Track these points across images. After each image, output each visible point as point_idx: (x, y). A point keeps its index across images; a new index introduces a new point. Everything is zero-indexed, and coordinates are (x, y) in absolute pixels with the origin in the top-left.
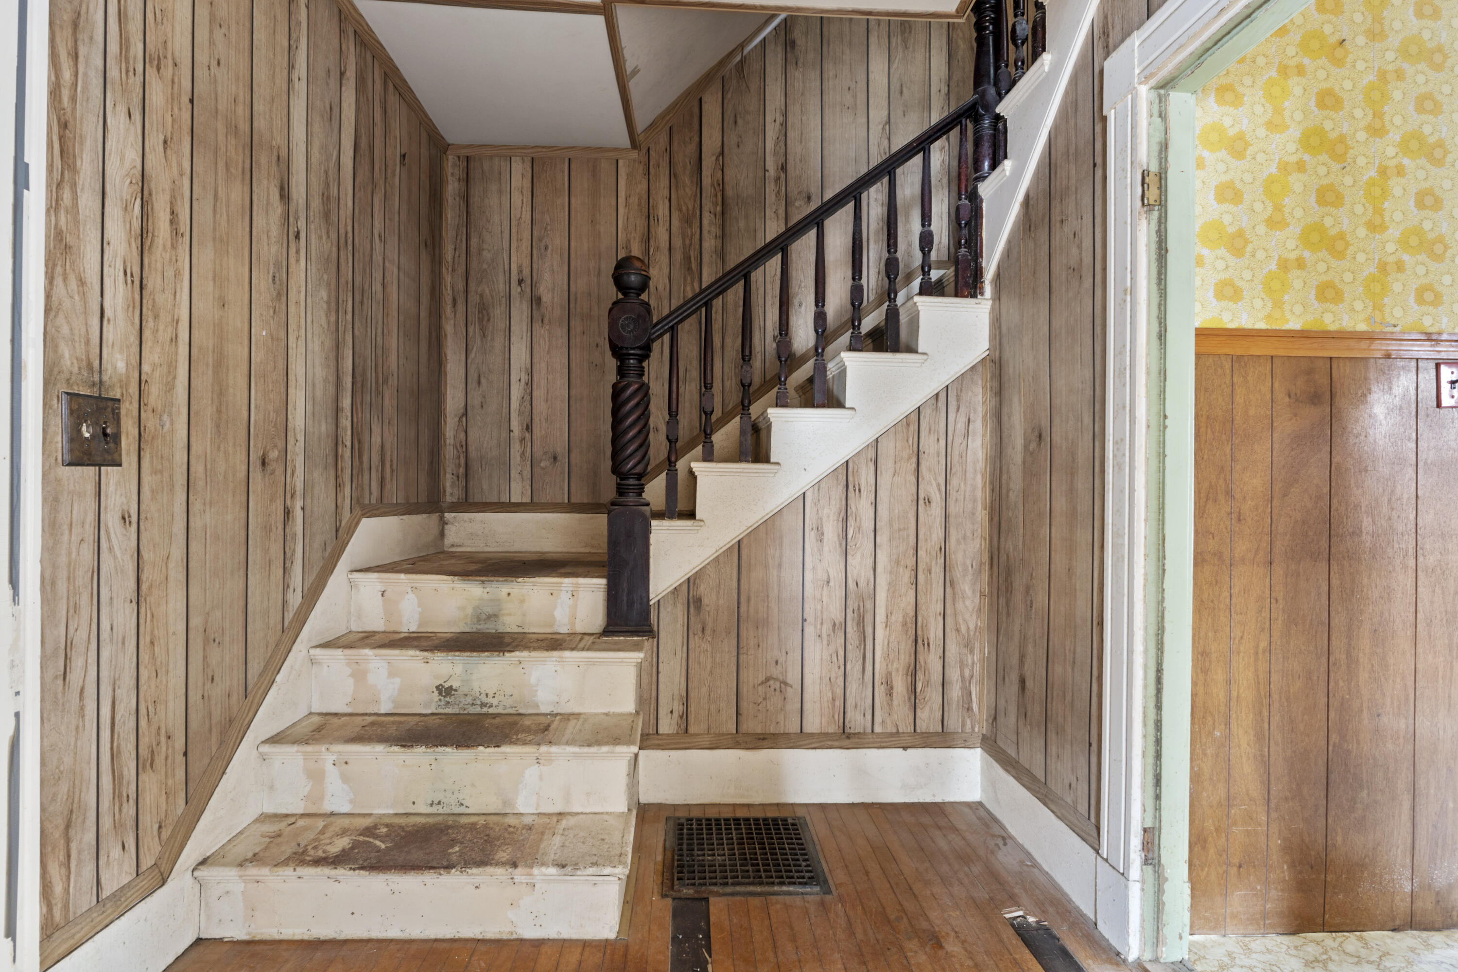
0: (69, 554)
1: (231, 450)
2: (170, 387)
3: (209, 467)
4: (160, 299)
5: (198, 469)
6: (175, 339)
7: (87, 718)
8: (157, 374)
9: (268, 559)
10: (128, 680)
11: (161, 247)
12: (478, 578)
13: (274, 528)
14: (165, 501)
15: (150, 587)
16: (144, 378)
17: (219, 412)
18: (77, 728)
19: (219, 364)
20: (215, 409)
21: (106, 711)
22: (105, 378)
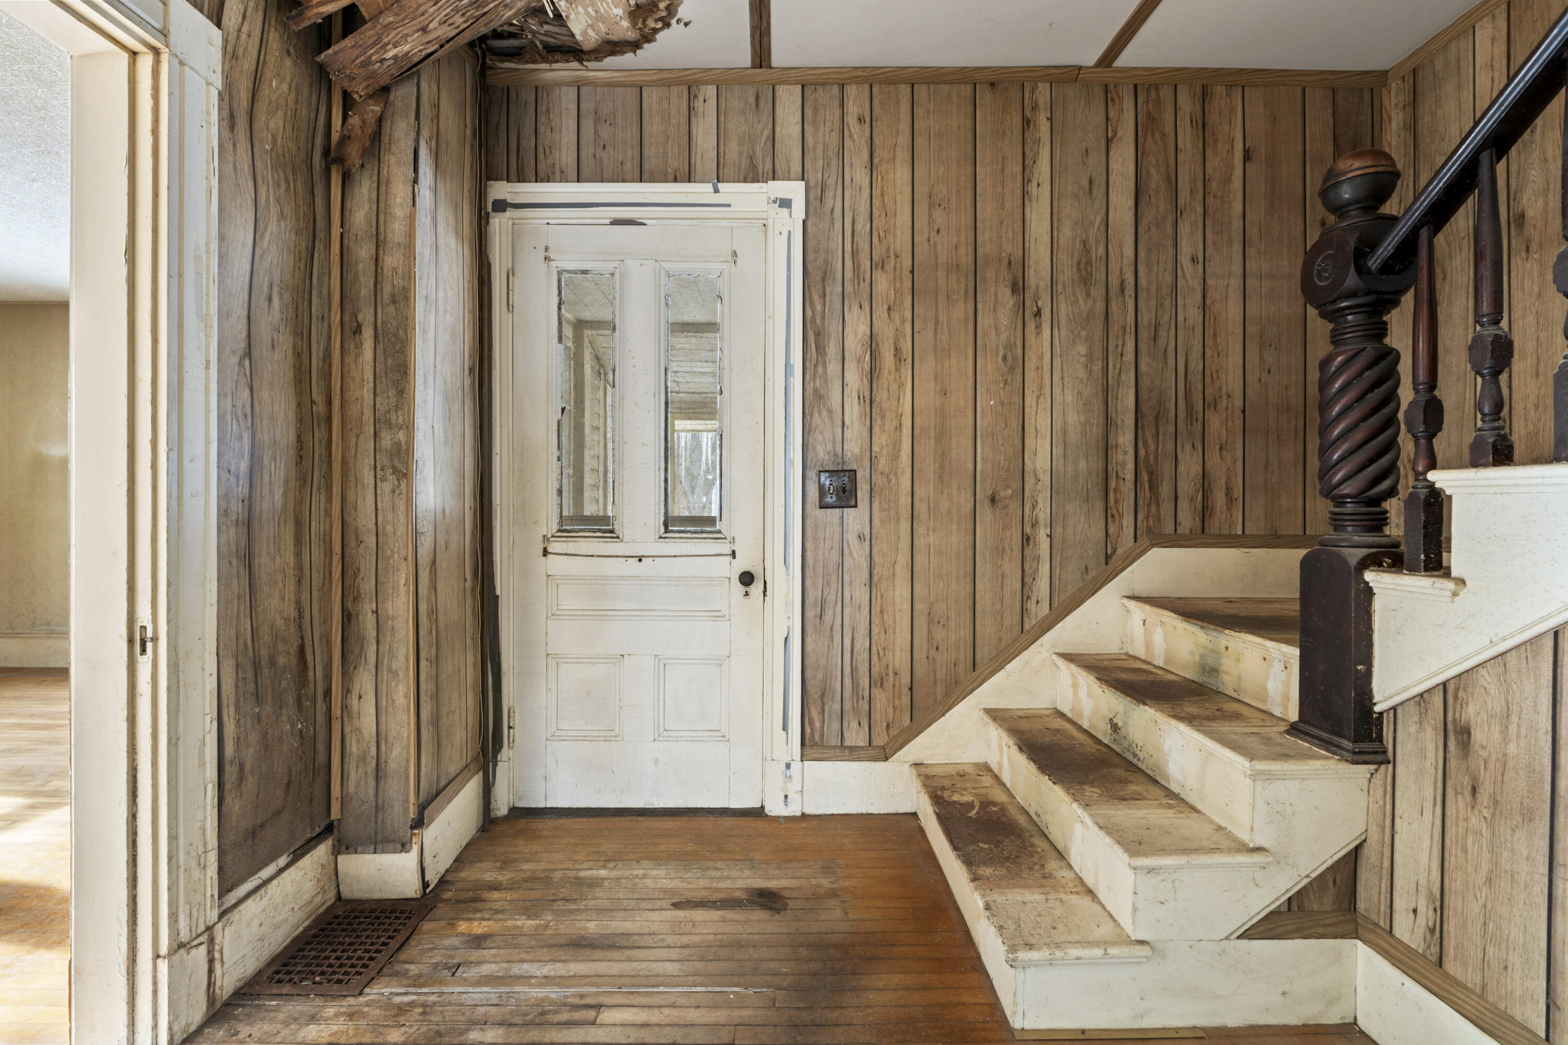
0: (824, 554)
1: (954, 492)
2: (895, 457)
3: (932, 505)
4: (886, 405)
5: (921, 507)
6: (899, 427)
7: (835, 643)
8: (885, 451)
9: (1000, 573)
10: (863, 629)
11: (886, 374)
12: (1199, 623)
13: (1008, 551)
14: (892, 528)
15: (880, 579)
16: (873, 455)
17: (942, 467)
18: (829, 646)
19: (942, 433)
20: (937, 465)
21: (847, 643)
22: (846, 459)
